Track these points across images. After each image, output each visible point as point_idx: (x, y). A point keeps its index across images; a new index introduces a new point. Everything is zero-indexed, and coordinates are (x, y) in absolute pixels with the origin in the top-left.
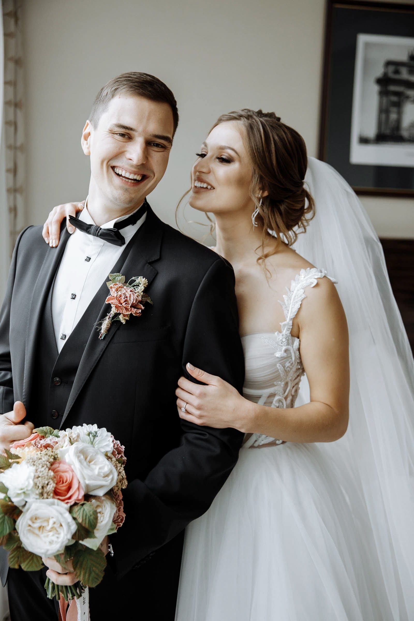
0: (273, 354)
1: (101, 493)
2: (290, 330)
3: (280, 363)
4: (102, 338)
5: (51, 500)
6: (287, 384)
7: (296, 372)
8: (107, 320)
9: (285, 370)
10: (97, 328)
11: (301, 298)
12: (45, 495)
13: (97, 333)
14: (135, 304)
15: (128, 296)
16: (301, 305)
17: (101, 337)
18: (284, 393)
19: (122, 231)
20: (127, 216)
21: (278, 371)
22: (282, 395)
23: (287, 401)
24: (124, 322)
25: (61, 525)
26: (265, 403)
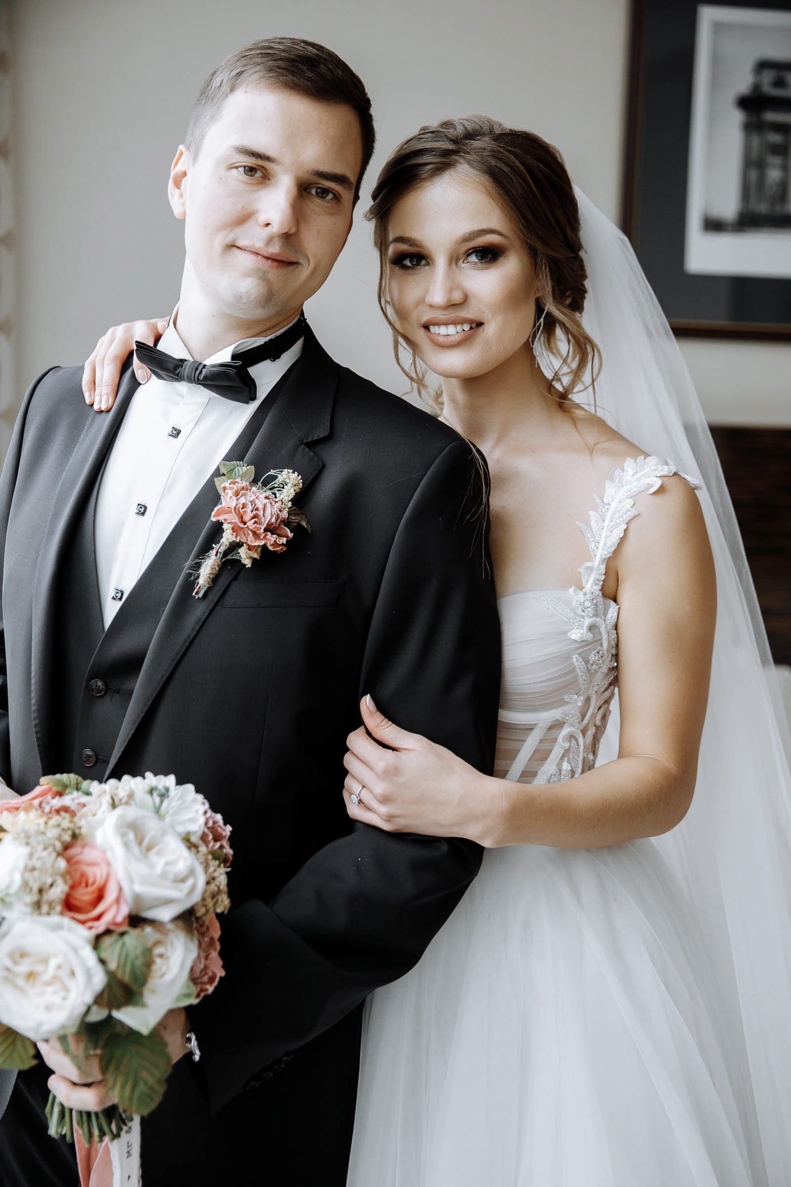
0: (564, 633)
1: (165, 915)
2: (601, 583)
3: (578, 654)
4: (200, 595)
5: (55, 919)
6: (588, 700)
7: (607, 675)
8: (213, 557)
9: (589, 670)
10: (190, 575)
11: (626, 518)
12: (45, 908)
13: (190, 583)
14: (274, 525)
15: (261, 507)
16: (626, 530)
17: (197, 593)
18: (582, 720)
19: (253, 371)
20: (261, 341)
21: (573, 670)
22: (577, 725)
23: (586, 737)
24: (248, 563)
25: (73, 973)
26: (541, 741)
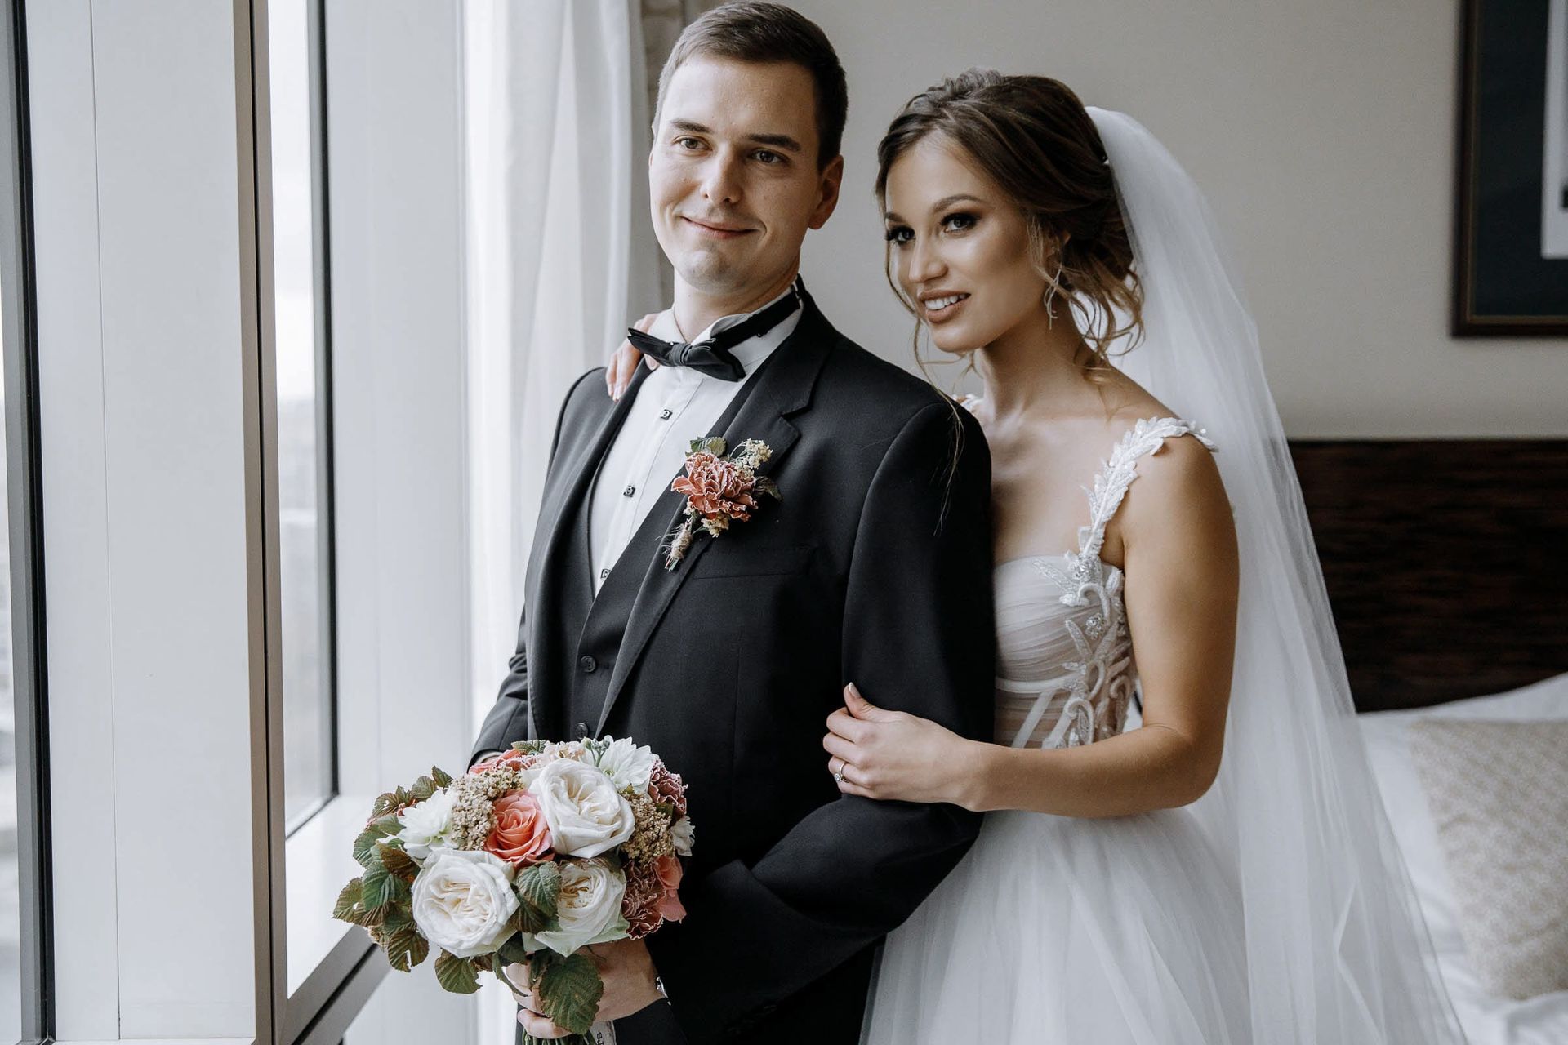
0: (1057, 598)
2: (1100, 547)
3: (1073, 620)
4: (672, 568)
6: (1094, 671)
7: (1117, 645)
8: (684, 530)
9: (1088, 638)
10: (664, 549)
11: (1127, 480)
13: (663, 559)
14: (735, 494)
15: (716, 475)
16: (1126, 494)
17: (669, 566)
18: (1091, 691)
19: (736, 351)
20: (744, 317)
21: (1067, 636)
22: (1083, 695)
23: (1097, 709)
24: (715, 534)
26: (1046, 711)
